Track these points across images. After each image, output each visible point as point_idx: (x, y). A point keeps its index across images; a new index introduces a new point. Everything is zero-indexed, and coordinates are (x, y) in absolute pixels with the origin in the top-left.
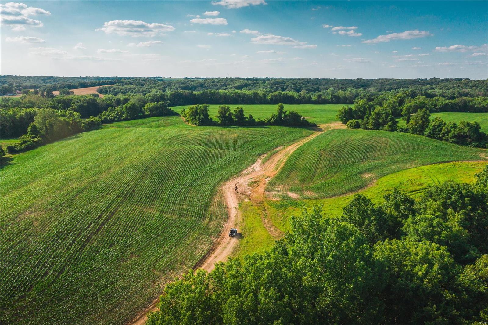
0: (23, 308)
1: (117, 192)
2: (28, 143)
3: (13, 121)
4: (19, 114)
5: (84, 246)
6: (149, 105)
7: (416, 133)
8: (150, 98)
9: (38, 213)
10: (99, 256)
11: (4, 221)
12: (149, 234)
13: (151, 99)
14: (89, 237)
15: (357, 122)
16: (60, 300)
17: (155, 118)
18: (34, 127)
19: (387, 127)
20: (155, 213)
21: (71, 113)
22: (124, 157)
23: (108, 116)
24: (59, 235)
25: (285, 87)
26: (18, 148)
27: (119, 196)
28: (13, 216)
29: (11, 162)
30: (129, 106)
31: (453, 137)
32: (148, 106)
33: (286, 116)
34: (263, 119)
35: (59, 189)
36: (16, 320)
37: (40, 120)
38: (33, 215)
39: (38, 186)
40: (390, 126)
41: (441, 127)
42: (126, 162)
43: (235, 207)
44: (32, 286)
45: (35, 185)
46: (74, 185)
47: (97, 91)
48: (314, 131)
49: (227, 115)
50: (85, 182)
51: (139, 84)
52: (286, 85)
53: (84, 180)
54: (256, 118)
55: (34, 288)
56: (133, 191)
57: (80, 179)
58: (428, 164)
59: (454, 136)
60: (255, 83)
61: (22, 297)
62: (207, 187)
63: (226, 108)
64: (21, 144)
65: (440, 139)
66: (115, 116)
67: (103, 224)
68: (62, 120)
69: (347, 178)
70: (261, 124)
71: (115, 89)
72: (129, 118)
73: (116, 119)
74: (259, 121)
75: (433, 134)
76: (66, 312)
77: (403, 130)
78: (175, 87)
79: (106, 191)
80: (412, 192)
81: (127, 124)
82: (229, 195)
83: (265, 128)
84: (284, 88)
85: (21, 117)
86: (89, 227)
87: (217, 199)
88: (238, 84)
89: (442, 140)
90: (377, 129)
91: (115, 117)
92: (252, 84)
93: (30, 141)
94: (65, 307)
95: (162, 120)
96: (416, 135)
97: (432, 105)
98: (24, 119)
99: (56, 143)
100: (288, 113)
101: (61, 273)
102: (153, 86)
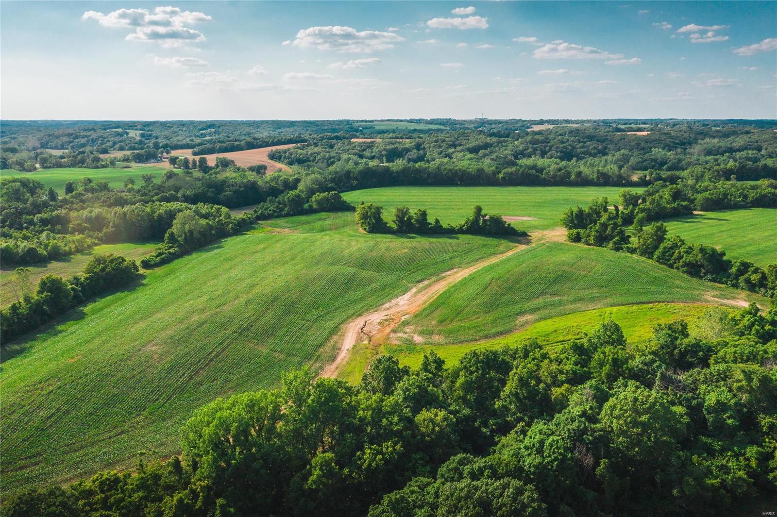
0: (138, 423)
1: (234, 328)
2: (163, 256)
3: (150, 220)
4: (158, 212)
5: (191, 379)
6: (318, 196)
7: (645, 256)
8: (330, 176)
9: (158, 347)
10: (202, 388)
11: (129, 353)
12: (251, 372)
13: (332, 178)
14: (197, 372)
15: (578, 234)
16: (164, 420)
17: (324, 215)
18: (172, 235)
19: (611, 245)
20: (265, 351)
21: (219, 209)
22: (256, 283)
23: (266, 209)
24: (171, 369)
25: (547, 148)
26: (153, 263)
27: (235, 332)
28: (137, 348)
29: (144, 282)
30: (293, 198)
31: (683, 266)
32: (315, 197)
33: (484, 221)
34: (454, 226)
35: (181, 322)
36: (132, 430)
37: (179, 226)
38: (153, 348)
39: (162, 317)
40: (615, 243)
41: (673, 251)
42: (256, 290)
43: (348, 350)
44: (146, 408)
45: (159, 316)
46: (195, 318)
47: (268, 156)
48: (517, 245)
49: (405, 219)
50: (206, 314)
51: (327, 145)
52: (549, 144)
53: (207, 312)
54: (445, 224)
55: (147, 410)
56: (251, 326)
57: (203, 310)
58: (619, 305)
59: (686, 264)
60: (501, 142)
61: (138, 415)
62: (331, 324)
63: (405, 210)
64: (157, 257)
65: (671, 266)
66: (275, 209)
67: (212, 360)
68: (204, 223)
69: (494, 321)
70: (451, 232)
71: (291, 154)
72: (291, 212)
73: (276, 214)
74: (448, 226)
75: (663, 259)
76: (167, 428)
77: (630, 249)
78: (377, 150)
79: (223, 326)
80: (558, 342)
81: (287, 222)
82: (350, 335)
83: (451, 238)
84: (545, 150)
85: (160, 216)
86: (199, 362)
87: (335, 338)
88: (473, 144)
89: (673, 268)
90: (600, 246)
91: (275, 212)
92: (496, 144)
93: (166, 253)
94: (167, 425)
95: (330, 219)
96: (644, 259)
97: (739, 197)
98: (163, 218)
99: (194, 255)
100: (487, 217)
101: (168, 400)
102: (346, 148)
